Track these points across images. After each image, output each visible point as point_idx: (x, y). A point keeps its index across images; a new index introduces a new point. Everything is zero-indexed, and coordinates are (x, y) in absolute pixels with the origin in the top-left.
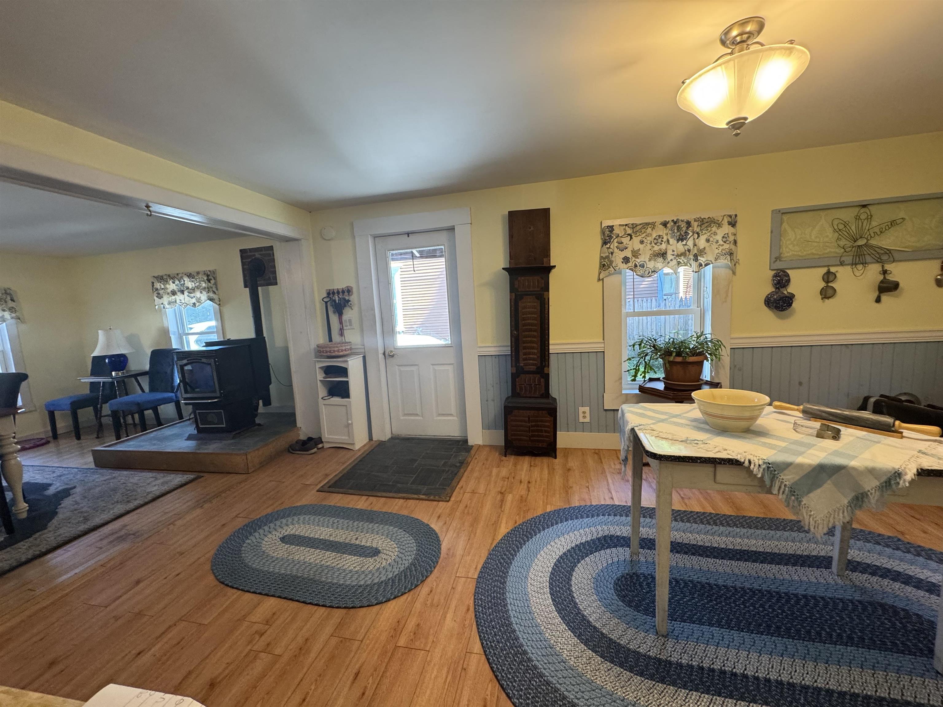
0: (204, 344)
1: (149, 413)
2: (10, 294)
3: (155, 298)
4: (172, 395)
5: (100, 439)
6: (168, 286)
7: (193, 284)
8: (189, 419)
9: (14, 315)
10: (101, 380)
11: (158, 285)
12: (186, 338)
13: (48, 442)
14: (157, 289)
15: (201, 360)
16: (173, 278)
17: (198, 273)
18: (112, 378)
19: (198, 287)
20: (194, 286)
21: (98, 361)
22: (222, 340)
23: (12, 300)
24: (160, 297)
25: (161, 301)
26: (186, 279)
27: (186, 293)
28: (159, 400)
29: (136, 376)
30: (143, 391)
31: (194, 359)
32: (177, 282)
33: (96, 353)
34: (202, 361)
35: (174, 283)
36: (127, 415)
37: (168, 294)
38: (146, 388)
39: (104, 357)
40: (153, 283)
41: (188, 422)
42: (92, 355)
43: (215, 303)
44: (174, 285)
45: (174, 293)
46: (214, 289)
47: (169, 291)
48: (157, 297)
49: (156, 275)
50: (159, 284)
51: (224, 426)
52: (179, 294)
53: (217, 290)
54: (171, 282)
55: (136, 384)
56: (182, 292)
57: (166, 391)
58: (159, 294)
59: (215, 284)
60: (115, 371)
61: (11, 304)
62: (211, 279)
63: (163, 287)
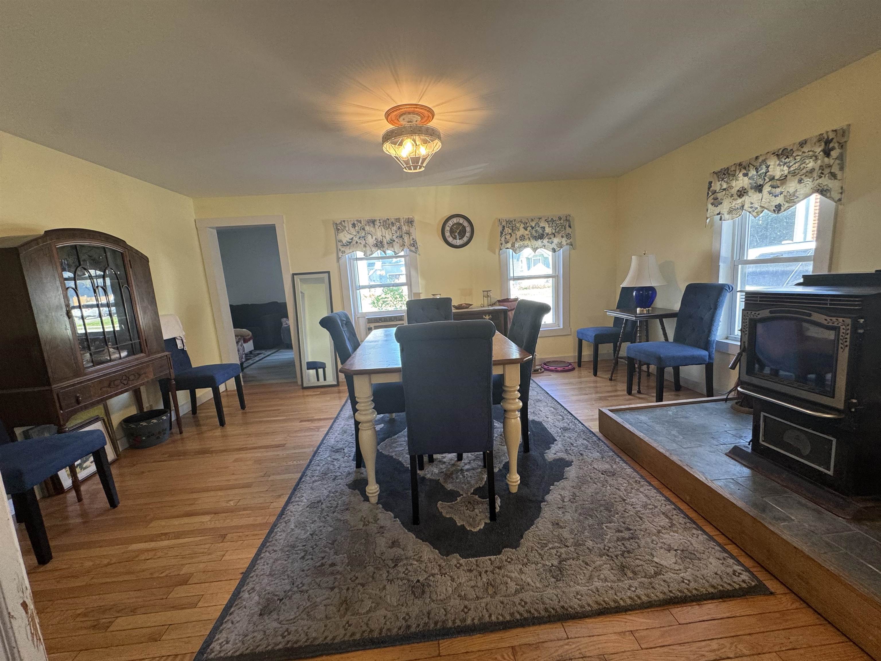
0: (801, 280)
1: (669, 370)
2: (569, 221)
3: (710, 206)
4: (705, 353)
5: (613, 383)
6: (734, 183)
7: (785, 168)
8: (726, 400)
9: (569, 241)
10: (624, 316)
11: (717, 186)
12: (742, 268)
13: (573, 369)
14: (715, 192)
15: (810, 315)
16: (744, 167)
17: (802, 144)
18: (636, 317)
19: (794, 174)
20: (786, 172)
21: (626, 291)
22: (825, 272)
23: (570, 227)
24: (716, 203)
25: (717, 210)
26: (773, 162)
27: (767, 189)
28: (686, 358)
29: (661, 317)
30: (666, 339)
31: (789, 312)
32: (752, 172)
33: (624, 285)
34: (812, 318)
35: (745, 175)
36: (643, 365)
37: (732, 196)
38: (671, 337)
39: (632, 289)
40: (710, 183)
41: (723, 406)
42: (621, 286)
43: (830, 198)
44: (746, 179)
45: (742, 193)
46: (835, 169)
47: (734, 191)
48: (712, 204)
49: (717, 169)
50: (718, 184)
51: (831, 473)
52: (751, 193)
53: (842, 169)
54: (741, 175)
55: (660, 327)
56: (759, 188)
57: (696, 345)
58: (716, 199)
59: (841, 157)
60: (641, 307)
61: (568, 230)
62: (833, 149)
63: (725, 186)
